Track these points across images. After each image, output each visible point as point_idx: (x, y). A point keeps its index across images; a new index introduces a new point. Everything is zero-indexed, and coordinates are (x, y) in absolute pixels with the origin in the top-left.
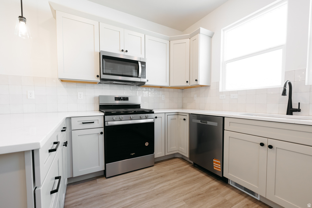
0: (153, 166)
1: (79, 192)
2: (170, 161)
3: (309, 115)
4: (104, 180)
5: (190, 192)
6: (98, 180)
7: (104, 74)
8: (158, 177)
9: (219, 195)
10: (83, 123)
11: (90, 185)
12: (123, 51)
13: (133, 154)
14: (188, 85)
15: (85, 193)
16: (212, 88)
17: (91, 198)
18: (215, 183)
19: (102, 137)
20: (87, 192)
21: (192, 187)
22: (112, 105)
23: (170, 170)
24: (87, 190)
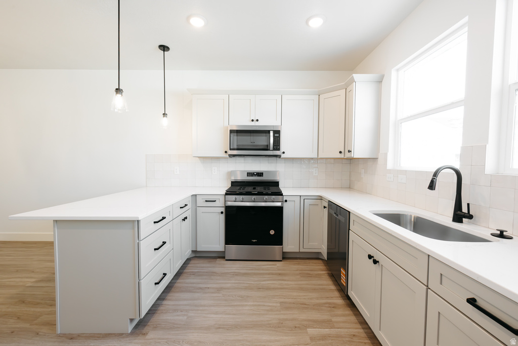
0: (281, 261)
1: (198, 265)
2: (307, 261)
3: (488, 228)
4: (222, 262)
5: (295, 299)
6: (218, 259)
7: (231, 149)
8: (276, 274)
9: (328, 313)
10: (206, 201)
11: (209, 262)
12: (253, 120)
13: (255, 241)
14: (343, 156)
15: (202, 267)
16: (380, 161)
17: (204, 272)
18: (340, 301)
19: (223, 217)
20: (203, 267)
21: (304, 294)
22: (244, 182)
23: (297, 270)
24: (205, 265)
